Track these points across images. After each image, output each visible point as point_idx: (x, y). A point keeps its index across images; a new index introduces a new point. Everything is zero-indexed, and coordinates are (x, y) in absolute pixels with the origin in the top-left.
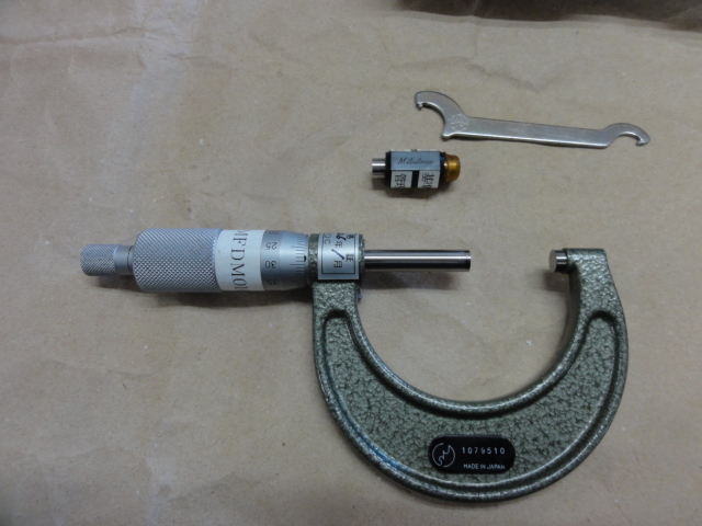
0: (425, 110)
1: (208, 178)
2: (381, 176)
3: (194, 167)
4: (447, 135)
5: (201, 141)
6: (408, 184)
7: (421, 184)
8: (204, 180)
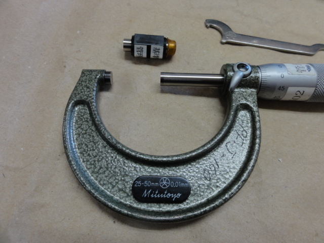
0: (210, 29)
1: (80, 51)
2: (129, 50)
3: (72, 45)
4: (224, 41)
5: (78, 32)
6: (145, 55)
7: (152, 55)
8: (77, 52)
